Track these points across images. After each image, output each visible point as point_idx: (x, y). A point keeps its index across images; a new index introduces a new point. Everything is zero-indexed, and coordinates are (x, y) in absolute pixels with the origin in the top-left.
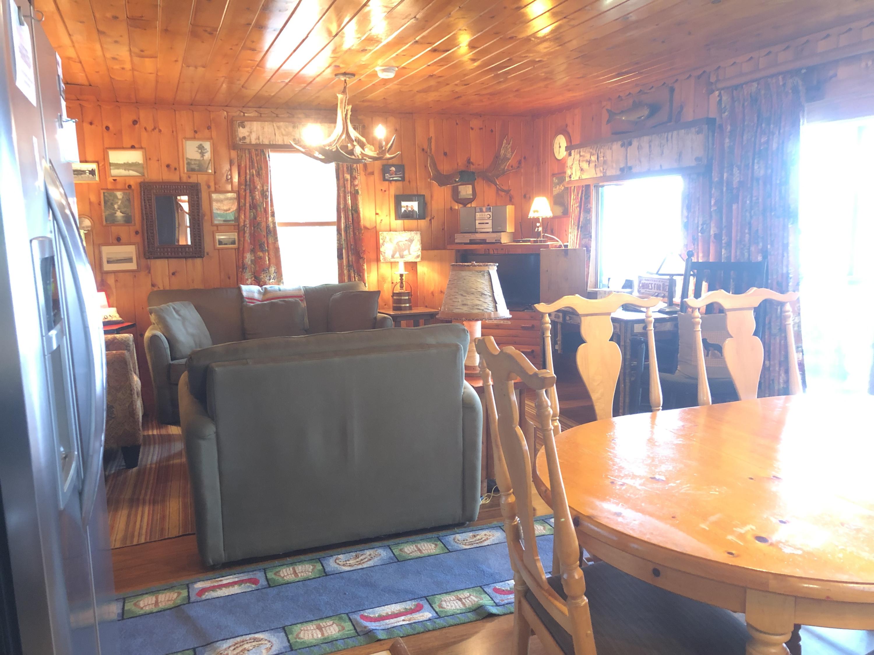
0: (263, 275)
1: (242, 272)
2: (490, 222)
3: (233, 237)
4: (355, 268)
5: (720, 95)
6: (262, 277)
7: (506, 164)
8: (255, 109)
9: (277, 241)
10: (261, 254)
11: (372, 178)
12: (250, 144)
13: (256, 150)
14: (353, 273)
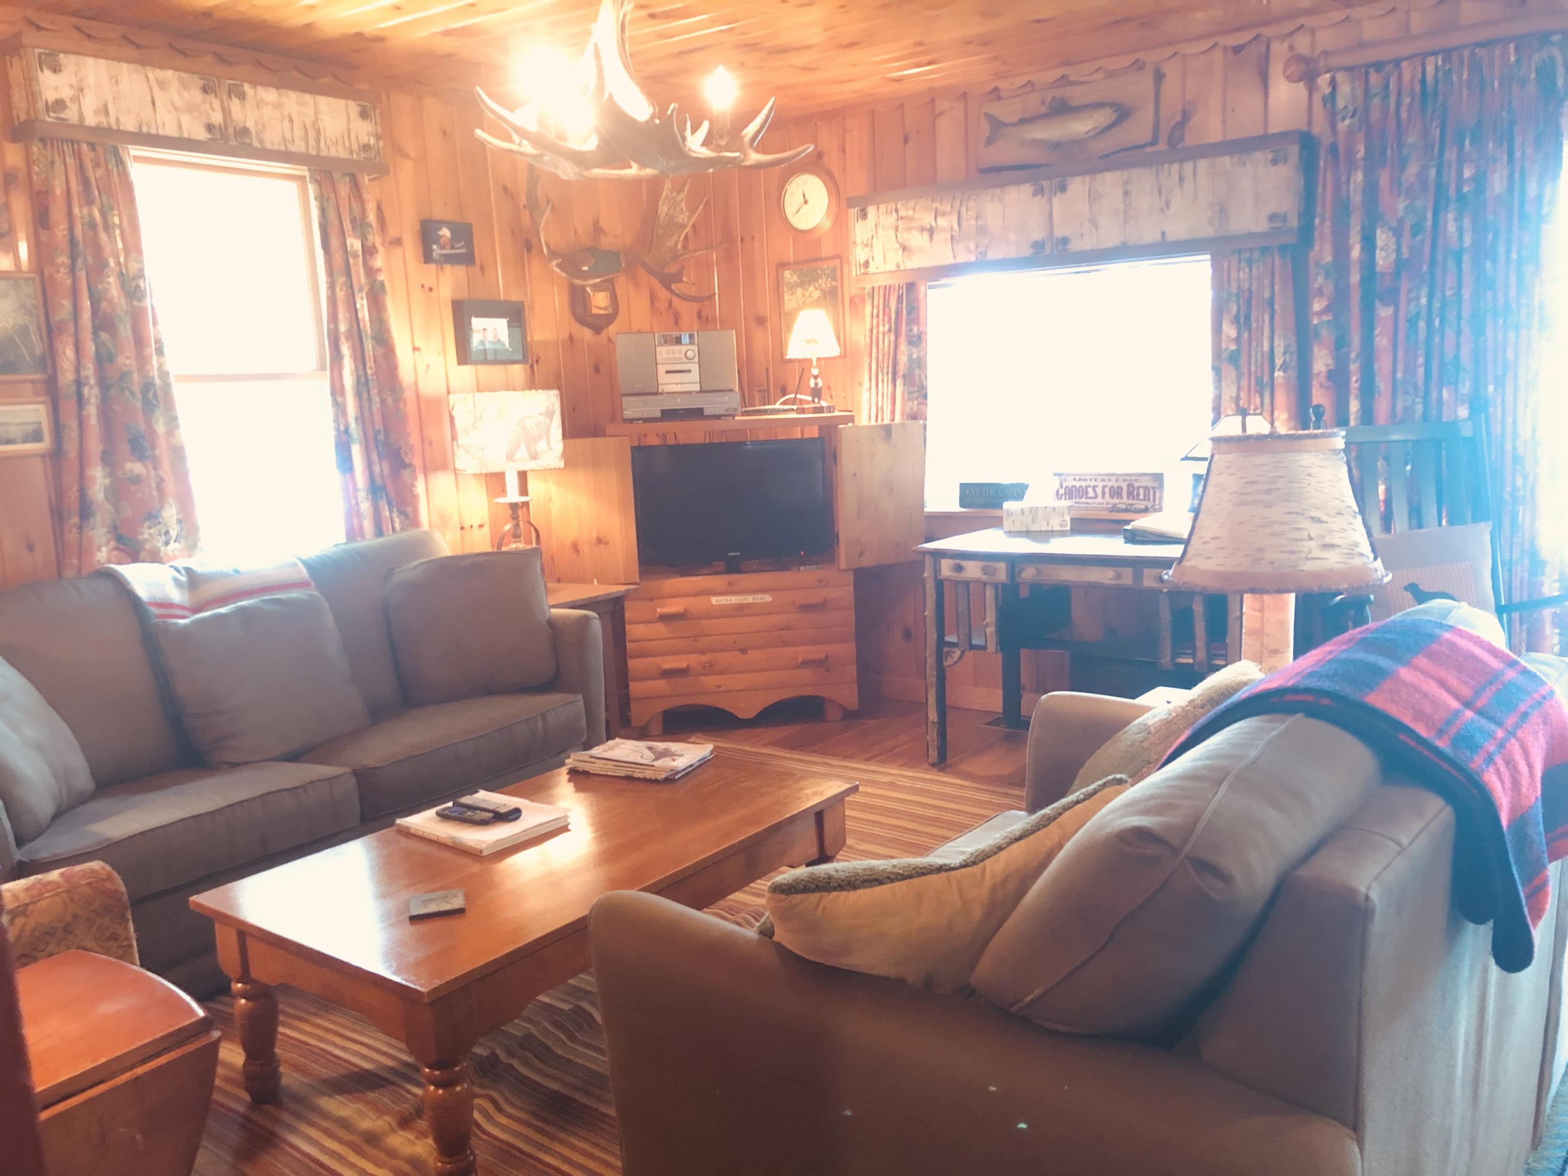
0: (148, 531)
1: (80, 528)
2: (695, 368)
3: (32, 418)
4: (392, 495)
5: (1333, 83)
6: (146, 536)
7: (679, 237)
8: (74, 20)
9: (177, 427)
10: (137, 468)
11: (398, 252)
12: (81, 126)
13: (92, 146)
14: (386, 508)
